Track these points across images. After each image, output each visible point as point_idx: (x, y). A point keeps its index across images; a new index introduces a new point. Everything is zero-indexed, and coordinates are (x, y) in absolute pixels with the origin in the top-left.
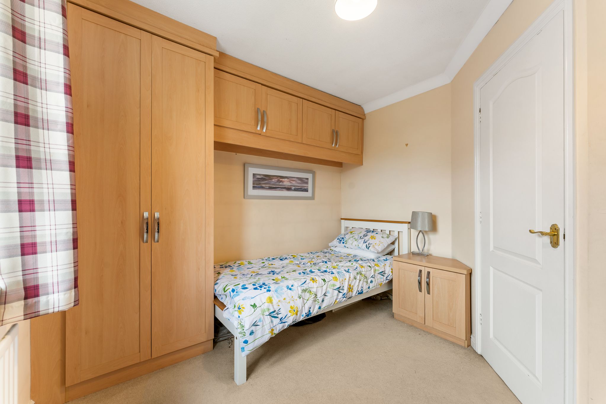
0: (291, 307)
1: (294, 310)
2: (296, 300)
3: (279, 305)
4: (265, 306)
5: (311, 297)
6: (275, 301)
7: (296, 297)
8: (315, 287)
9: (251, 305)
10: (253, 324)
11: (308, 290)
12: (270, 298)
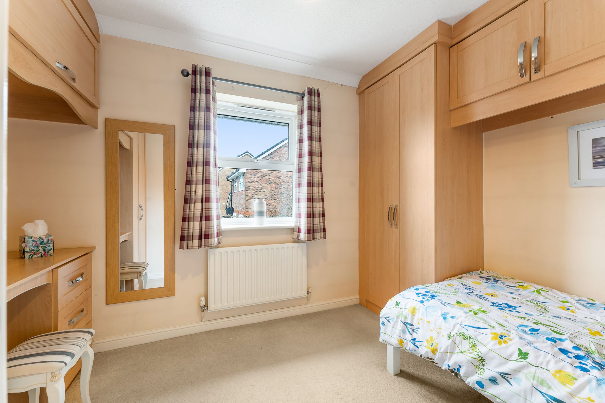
0: (431, 338)
1: (432, 344)
2: (443, 336)
3: (419, 323)
4: (405, 312)
5: (469, 353)
6: (417, 316)
7: (446, 333)
8: (489, 346)
9: (397, 302)
10: (386, 317)
11: (471, 341)
12: (415, 308)
